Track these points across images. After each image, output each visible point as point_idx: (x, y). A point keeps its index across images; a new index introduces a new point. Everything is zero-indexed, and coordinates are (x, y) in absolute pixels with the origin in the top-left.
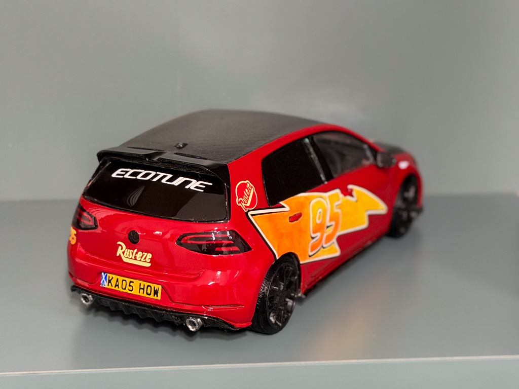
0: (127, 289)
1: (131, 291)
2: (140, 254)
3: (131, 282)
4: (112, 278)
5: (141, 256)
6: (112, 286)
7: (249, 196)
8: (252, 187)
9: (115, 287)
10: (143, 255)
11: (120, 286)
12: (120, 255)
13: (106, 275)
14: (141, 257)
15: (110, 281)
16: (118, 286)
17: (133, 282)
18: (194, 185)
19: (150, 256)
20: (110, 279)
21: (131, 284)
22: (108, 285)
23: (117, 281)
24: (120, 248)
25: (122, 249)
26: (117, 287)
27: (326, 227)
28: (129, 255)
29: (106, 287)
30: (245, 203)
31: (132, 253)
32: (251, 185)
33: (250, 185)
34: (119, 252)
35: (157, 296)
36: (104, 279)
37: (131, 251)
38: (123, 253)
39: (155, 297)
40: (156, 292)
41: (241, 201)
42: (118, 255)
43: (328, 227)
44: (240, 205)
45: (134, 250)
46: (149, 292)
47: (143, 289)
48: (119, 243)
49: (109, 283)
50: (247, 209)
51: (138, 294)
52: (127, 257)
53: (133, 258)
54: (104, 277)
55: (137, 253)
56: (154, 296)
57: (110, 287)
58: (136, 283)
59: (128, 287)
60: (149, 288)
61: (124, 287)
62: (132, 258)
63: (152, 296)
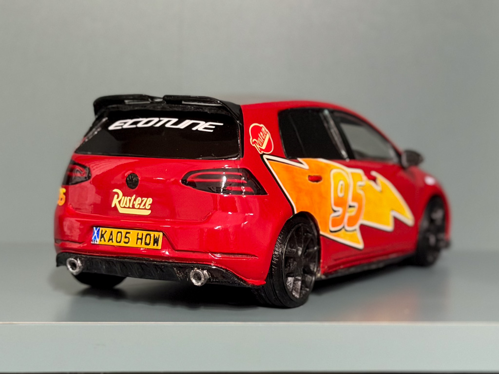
0: (122, 241)
1: (127, 243)
2: (139, 199)
3: (127, 233)
4: (106, 231)
5: (140, 202)
6: (105, 241)
7: (264, 140)
8: (267, 132)
9: (109, 241)
10: (142, 201)
11: (114, 240)
12: (115, 205)
13: (99, 230)
14: (140, 204)
15: (102, 236)
16: (112, 239)
17: (129, 233)
18: (202, 126)
19: (150, 201)
20: (103, 233)
21: (127, 235)
22: (101, 241)
23: (111, 234)
24: (116, 196)
25: (118, 197)
26: (111, 241)
27: (348, 206)
28: (126, 204)
29: (98, 243)
30: (259, 145)
31: (130, 200)
32: (267, 130)
33: (265, 131)
34: (115, 202)
35: (157, 245)
36: (96, 234)
37: (129, 198)
38: (119, 202)
39: (155, 247)
40: (156, 241)
41: (255, 142)
42: (113, 206)
43: (350, 207)
44: (254, 145)
45: (131, 196)
46: (148, 241)
47: (141, 239)
48: (115, 190)
49: (101, 238)
50: (262, 152)
51: (135, 246)
52: (123, 206)
53: (131, 206)
54: (96, 232)
55: (135, 200)
56: (154, 245)
57: (103, 243)
58: (133, 234)
59: (123, 239)
60: (148, 236)
61: (119, 240)
62: (129, 208)
63: (151, 246)
